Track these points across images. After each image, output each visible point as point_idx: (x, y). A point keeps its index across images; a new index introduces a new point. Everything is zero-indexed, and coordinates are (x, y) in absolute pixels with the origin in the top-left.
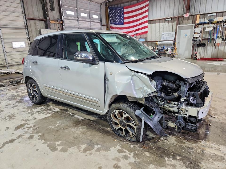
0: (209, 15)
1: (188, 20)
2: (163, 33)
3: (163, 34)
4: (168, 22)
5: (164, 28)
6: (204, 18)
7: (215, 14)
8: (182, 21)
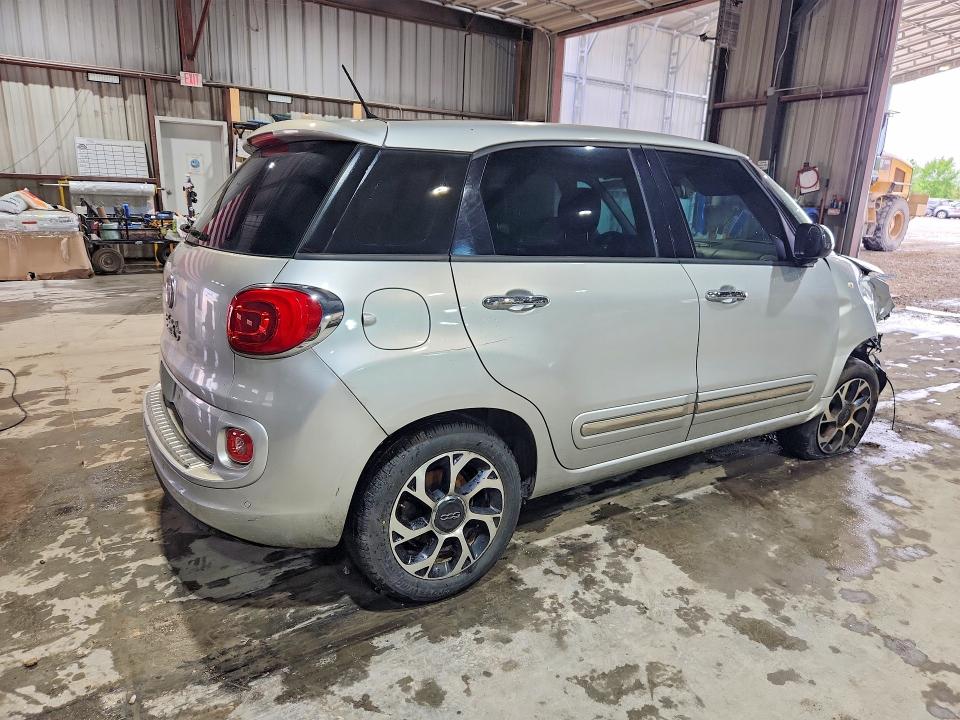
0: (271, 98)
1: (192, 101)
2: (79, 141)
3: (82, 146)
4: (100, 89)
5: (78, 116)
6: (252, 108)
7: (288, 100)
8: (166, 99)
